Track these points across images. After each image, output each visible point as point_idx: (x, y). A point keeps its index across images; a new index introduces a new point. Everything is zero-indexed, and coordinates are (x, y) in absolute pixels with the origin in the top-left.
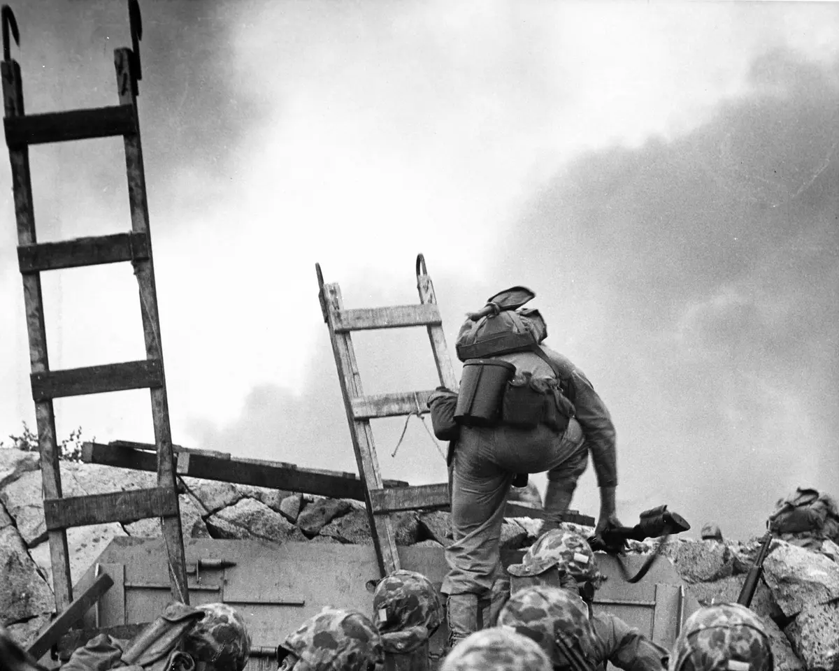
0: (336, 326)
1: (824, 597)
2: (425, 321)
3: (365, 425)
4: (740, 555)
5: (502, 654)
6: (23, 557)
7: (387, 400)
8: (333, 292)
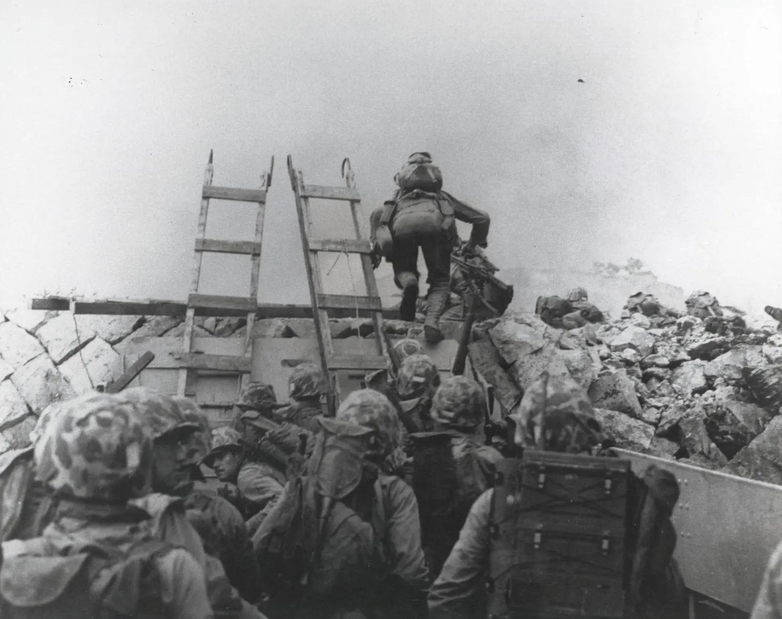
0: (301, 193)
1: (529, 350)
2: (350, 197)
3: (315, 254)
4: (477, 329)
5: (368, 408)
6: (54, 371)
7: (328, 242)
8: (300, 173)
